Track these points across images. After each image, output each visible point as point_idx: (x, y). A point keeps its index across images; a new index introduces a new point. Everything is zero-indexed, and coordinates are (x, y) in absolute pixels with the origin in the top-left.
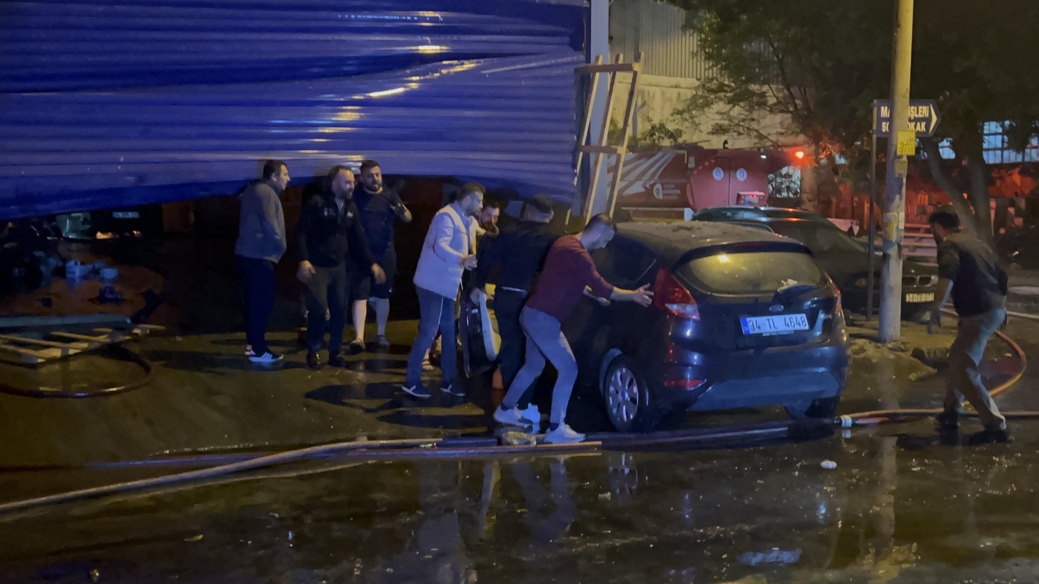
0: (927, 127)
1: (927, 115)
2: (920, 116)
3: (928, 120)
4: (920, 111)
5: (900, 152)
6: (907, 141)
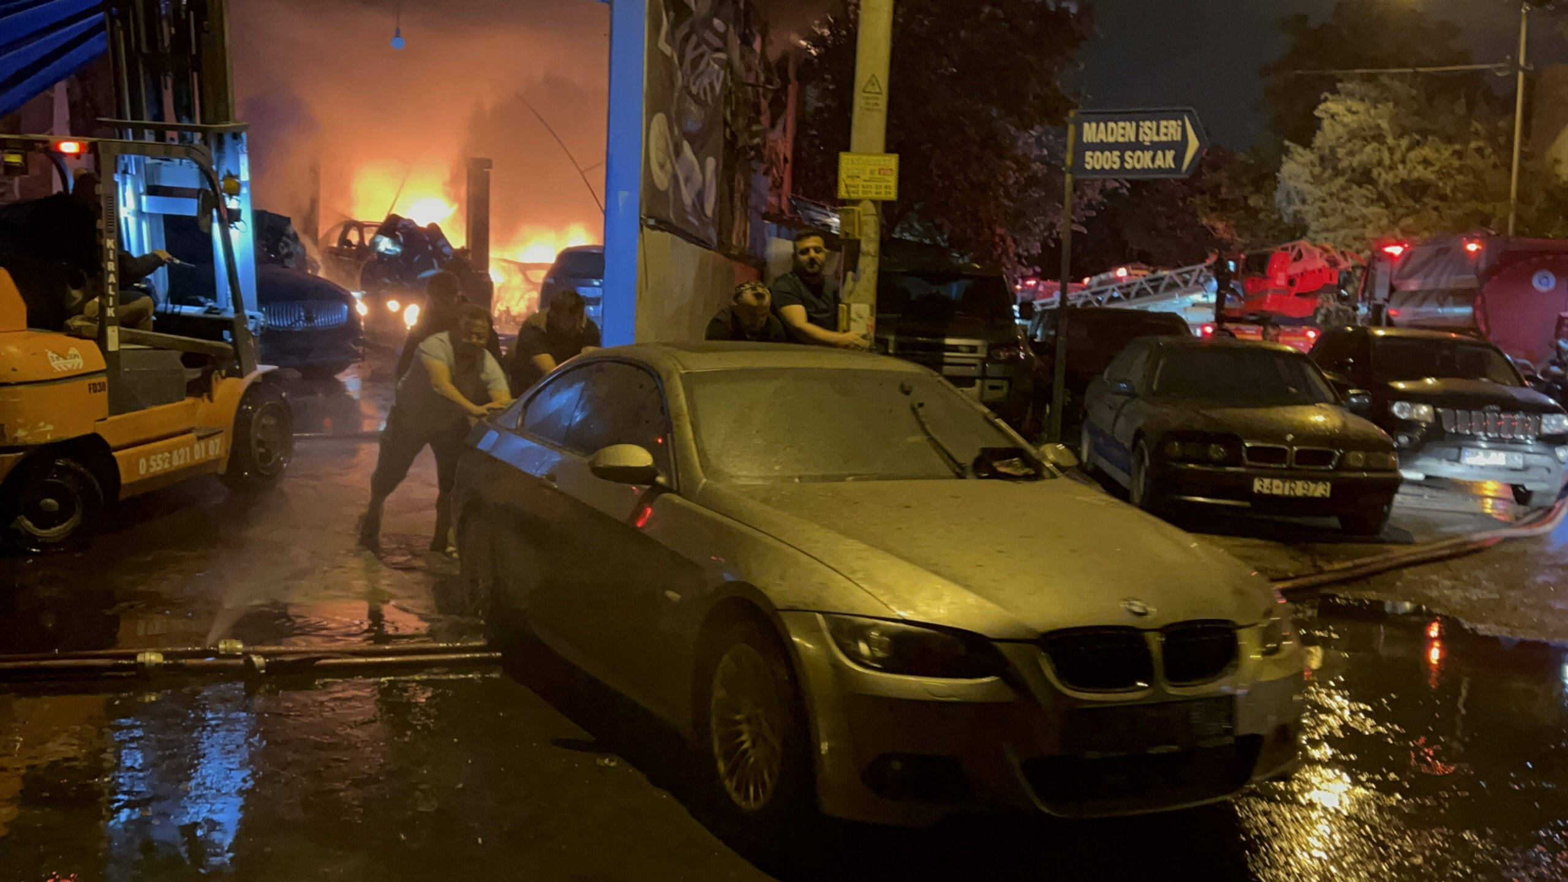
0: (1179, 159)
1: (1178, 137)
2: (1163, 138)
3: (1180, 147)
5: (848, 192)
6: (872, 172)
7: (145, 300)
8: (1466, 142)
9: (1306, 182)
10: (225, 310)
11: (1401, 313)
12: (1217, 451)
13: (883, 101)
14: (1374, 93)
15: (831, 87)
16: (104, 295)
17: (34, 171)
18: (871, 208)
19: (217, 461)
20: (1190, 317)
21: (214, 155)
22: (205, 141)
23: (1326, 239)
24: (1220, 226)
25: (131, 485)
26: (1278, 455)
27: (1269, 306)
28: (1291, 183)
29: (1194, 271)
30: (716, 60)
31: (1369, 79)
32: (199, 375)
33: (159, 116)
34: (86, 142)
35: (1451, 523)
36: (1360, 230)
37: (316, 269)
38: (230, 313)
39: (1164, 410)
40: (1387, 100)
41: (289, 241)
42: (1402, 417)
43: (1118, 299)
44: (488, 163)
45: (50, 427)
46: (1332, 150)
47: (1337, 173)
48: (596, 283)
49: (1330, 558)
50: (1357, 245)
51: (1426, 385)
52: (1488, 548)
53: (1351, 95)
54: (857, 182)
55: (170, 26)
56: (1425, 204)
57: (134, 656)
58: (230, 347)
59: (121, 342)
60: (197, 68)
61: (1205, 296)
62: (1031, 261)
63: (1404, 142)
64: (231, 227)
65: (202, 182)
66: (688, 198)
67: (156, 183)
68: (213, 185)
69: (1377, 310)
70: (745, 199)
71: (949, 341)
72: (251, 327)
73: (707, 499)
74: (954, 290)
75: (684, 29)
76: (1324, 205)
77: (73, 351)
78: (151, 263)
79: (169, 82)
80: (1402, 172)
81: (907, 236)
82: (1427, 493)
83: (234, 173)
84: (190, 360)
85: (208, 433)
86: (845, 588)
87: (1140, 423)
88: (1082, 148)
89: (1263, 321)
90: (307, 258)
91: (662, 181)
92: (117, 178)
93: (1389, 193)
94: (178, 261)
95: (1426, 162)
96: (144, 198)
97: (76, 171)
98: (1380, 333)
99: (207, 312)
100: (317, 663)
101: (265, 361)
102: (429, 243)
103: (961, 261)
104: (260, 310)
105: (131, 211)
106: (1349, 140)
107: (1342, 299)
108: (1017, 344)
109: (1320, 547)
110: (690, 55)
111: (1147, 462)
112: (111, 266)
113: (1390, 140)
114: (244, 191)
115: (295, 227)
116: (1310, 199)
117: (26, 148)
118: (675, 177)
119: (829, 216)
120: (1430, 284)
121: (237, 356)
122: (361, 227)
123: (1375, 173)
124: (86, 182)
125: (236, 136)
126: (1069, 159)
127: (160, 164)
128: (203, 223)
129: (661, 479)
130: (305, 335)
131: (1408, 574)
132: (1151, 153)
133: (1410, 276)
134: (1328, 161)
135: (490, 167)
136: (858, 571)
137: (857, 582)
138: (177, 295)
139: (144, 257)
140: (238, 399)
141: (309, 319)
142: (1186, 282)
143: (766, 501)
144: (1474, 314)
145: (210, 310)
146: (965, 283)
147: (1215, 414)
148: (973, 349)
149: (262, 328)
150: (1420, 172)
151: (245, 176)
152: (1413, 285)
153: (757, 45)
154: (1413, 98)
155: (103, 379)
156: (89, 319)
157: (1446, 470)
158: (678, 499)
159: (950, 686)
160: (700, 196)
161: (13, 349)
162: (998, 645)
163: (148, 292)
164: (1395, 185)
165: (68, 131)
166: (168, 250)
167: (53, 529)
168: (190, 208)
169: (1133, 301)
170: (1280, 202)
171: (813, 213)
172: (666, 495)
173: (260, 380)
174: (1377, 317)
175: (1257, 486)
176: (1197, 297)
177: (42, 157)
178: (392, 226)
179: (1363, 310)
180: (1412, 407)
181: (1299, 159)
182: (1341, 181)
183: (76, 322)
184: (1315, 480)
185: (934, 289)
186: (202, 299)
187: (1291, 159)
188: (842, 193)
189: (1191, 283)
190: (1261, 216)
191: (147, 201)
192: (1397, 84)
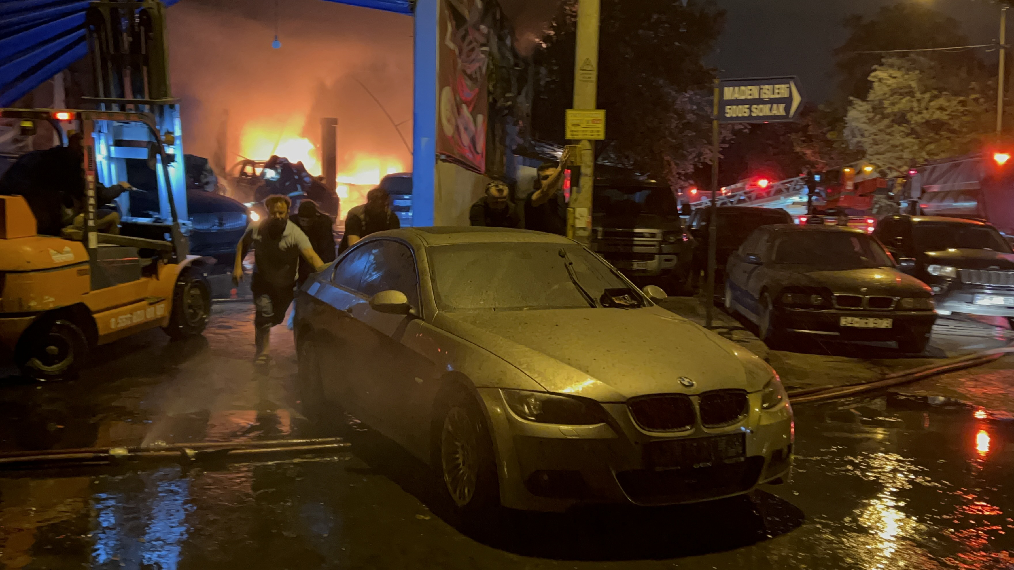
0: (787, 109)
1: (786, 95)
2: (777, 96)
3: (788, 101)
4: (777, 91)
5: (572, 135)
6: (588, 123)
7: (114, 215)
8: (968, 95)
9: (864, 123)
10: (165, 220)
11: (930, 206)
12: (816, 299)
13: (594, 76)
14: (907, 64)
15: (555, 68)
16: (87, 212)
17: (41, 131)
18: (587, 145)
19: (162, 318)
20: (792, 212)
21: (157, 119)
22: (152, 110)
23: (879, 159)
24: (809, 152)
25: (106, 336)
26: (857, 301)
27: (843, 204)
28: (854, 124)
29: (792, 181)
30: (483, 52)
31: (904, 55)
32: (150, 263)
33: (122, 95)
34: (75, 113)
35: (969, 344)
36: (900, 153)
37: (224, 191)
38: (169, 222)
39: (781, 273)
40: (915, 69)
41: (206, 174)
42: (935, 274)
43: (743, 201)
44: (335, 121)
45: (52, 299)
46: (881, 102)
47: (884, 117)
48: (407, 197)
49: (892, 368)
50: (899, 163)
51: (949, 253)
52: (995, 360)
53: (891, 66)
54: (579, 128)
55: (128, 36)
56: (941, 136)
57: (107, 451)
58: (169, 244)
59: (99, 242)
60: (146, 63)
61: (801, 198)
62: (687, 177)
63: (927, 96)
64: (169, 166)
65: (150, 137)
66: (466, 140)
67: (121, 139)
68: (157, 138)
69: (913, 204)
70: (502, 141)
71: (637, 230)
72: (183, 230)
73: (440, 323)
74: (639, 197)
75: (462, 32)
76: (876, 137)
77: (67, 249)
78: (117, 190)
79: (128, 72)
80: (926, 115)
81: (607, 163)
82: (952, 324)
83: (171, 130)
84: (143, 253)
85: (156, 300)
86: (516, 374)
87: (765, 282)
88: (724, 103)
89: (839, 212)
90: (218, 185)
91: (449, 130)
92: (94, 135)
93: (918, 129)
94: (134, 189)
95: (941, 109)
96: (113, 148)
97: (69, 132)
98: (916, 219)
99: (155, 222)
100: (230, 452)
101: (192, 252)
102: (297, 174)
103: (641, 178)
104: (189, 220)
105: (104, 156)
106: (891, 96)
107: (891, 198)
108: (681, 231)
109: (888, 361)
110: (466, 49)
111: (771, 307)
112: (91, 193)
113: (918, 95)
114: (178, 142)
115: (211, 164)
116: (867, 134)
117: (35, 117)
118: (457, 128)
119: (556, 151)
120: (948, 187)
121: (174, 250)
122: (253, 164)
123: (909, 116)
124: (75, 138)
125: (172, 107)
126: (715, 112)
127: (122, 126)
128: (151, 164)
129: (412, 311)
130: (217, 234)
131: (945, 378)
132: (769, 106)
133: (935, 182)
134: (878, 109)
135: (336, 124)
136: (523, 364)
137: (523, 370)
138: (135, 211)
139: (113, 187)
140: (175, 278)
141: (221, 224)
142: (788, 189)
143: (474, 323)
144: (978, 205)
145: (157, 220)
146: (646, 192)
147: (815, 275)
148: (653, 235)
149: (191, 231)
150: (938, 115)
151: (178, 132)
152: (935, 188)
153: (508, 42)
154: (931, 68)
155: (87, 267)
156: (77, 228)
157: (965, 308)
158: (423, 323)
159: (576, 430)
160: (473, 141)
161: (28, 249)
162: (603, 405)
163: (115, 209)
164: (923, 123)
165: (63, 105)
166: (129, 181)
167: (55, 366)
168: (142, 154)
169: (754, 202)
170: (847, 136)
171: (546, 149)
172: (416, 320)
173: (190, 265)
174: (913, 209)
175: (845, 321)
176: (796, 199)
177: (46, 122)
178: (274, 163)
179: (904, 205)
180: (941, 269)
181: (860, 108)
182: (886, 122)
183: (69, 230)
184: (881, 317)
185: (625, 197)
186: (151, 213)
187: (854, 108)
188: (569, 136)
189: (791, 190)
190: (835, 145)
191: (115, 149)
192: (922, 59)
